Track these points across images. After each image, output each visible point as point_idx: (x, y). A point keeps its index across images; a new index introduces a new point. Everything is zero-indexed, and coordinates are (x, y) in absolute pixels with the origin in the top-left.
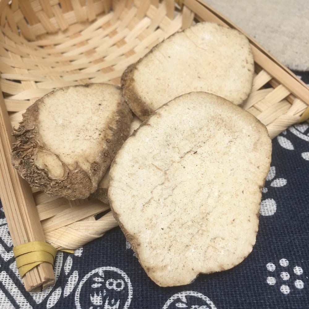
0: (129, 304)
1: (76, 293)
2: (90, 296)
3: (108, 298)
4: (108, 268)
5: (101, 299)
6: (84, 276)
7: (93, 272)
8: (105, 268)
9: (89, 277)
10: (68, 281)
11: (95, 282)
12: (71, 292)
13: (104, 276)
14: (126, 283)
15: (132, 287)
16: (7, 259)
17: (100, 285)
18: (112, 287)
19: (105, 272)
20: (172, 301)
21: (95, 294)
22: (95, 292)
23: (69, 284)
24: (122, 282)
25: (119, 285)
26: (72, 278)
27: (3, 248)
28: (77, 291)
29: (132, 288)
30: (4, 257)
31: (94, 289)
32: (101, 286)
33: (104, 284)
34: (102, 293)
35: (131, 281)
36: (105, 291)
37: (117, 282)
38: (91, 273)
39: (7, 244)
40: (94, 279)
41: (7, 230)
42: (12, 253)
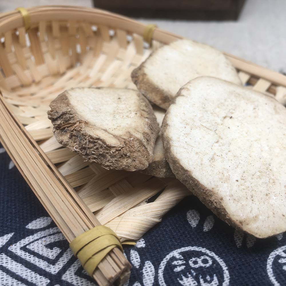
0: (228, 276)
1: (160, 283)
2: (178, 281)
3: (201, 276)
4: (183, 249)
5: (193, 279)
6: (160, 264)
7: (168, 257)
8: (179, 250)
9: (166, 263)
10: (143, 274)
11: (175, 266)
12: (153, 284)
13: (182, 258)
14: (212, 258)
15: (221, 258)
16: (55, 271)
17: (183, 267)
18: (198, 265)
19: (181, 253)
20: (272, 260)
21: (183, 277)
22: (182, 275)
23: (146, 276)
24: (207, 258)
25: (205, 261)
26: (146, 269)
27: (45, 262)
28: (160, 280)
29: (222, 260)
30: (50, 271)
31: (179, 273)
32: (185, 268)
33: (187, 265)
34: (190, 273)
35: (216, 254)
36: (193, 271)
37: (201, 259)
38: (167, 259)
39: (49, 257)
40: (173, 263)
41: (43, 245)
42: (58, 264)
